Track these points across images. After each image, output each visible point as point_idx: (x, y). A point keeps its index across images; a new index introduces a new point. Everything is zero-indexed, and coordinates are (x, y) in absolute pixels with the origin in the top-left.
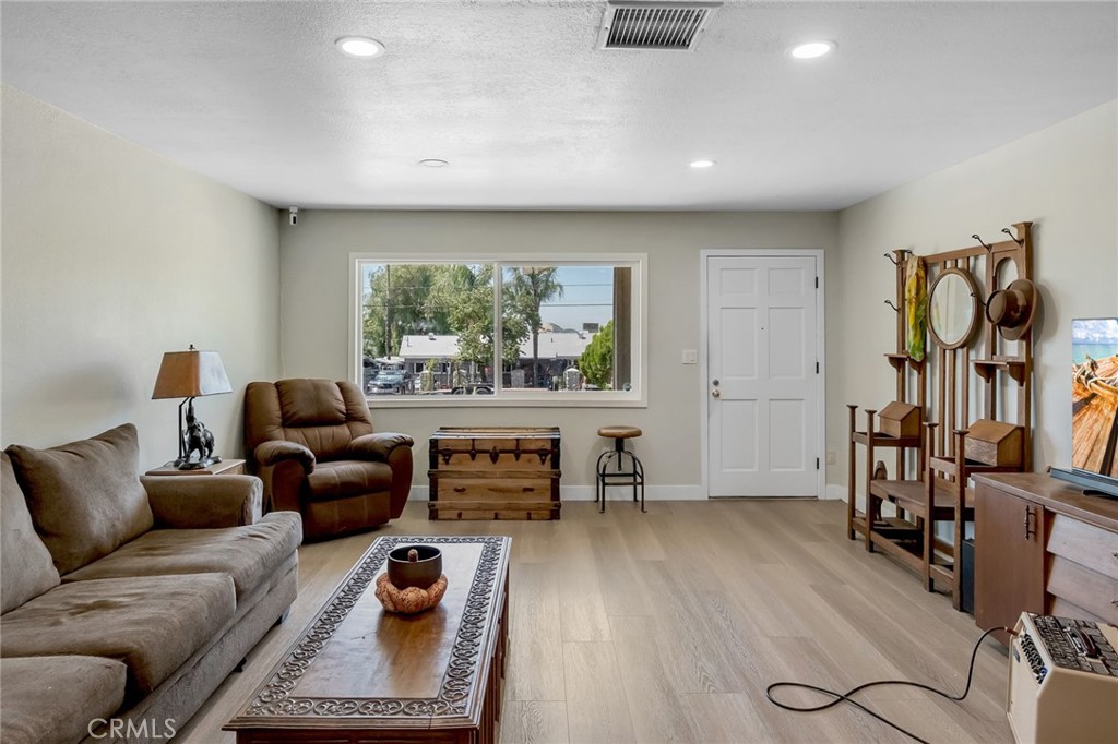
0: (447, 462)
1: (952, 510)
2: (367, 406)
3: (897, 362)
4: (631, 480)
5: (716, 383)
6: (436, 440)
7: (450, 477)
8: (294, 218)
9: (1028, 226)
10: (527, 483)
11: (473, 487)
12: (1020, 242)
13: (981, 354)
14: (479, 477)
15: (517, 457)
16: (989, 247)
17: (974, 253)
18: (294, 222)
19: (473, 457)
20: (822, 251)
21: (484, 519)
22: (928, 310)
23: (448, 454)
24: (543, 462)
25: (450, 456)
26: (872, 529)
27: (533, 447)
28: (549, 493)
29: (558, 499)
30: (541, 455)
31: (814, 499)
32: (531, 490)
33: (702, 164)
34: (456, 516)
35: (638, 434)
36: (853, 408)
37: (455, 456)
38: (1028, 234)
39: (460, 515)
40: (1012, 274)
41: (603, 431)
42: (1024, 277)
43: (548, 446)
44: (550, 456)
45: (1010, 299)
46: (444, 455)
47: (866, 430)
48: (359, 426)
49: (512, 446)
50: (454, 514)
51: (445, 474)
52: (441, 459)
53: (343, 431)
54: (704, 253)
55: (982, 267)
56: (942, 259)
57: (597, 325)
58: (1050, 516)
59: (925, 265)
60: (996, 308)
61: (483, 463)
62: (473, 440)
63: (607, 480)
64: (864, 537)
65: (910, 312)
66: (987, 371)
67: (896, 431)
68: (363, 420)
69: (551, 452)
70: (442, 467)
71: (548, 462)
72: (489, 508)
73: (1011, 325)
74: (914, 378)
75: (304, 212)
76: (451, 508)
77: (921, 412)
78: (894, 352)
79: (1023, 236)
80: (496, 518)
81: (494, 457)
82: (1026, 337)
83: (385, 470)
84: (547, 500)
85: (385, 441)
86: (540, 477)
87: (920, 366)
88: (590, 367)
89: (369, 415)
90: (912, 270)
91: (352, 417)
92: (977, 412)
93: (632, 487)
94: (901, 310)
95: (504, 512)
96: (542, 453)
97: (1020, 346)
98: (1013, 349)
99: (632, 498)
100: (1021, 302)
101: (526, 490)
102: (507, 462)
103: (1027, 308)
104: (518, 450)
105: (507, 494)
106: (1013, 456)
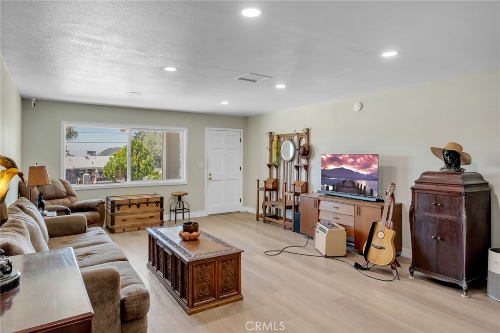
0: (119, 209)
1: (292, 206)
2: (74, 190)
3: (270, 166)
4: (182, 211)
5: (210, 175)
6: (114, 201)
7: (120, 215)
8: (34, 104)
9: (308, 129)
10: (151, 215)
11: (129, 218)
12: (306, 134)
13: (295, 163)
14: (132, 214)
15: (147, 205)
16: (298, 134)
17: (293, 135)
18: (34, 105)
19: (130, 206)
20: (242, 130)
21: (134, 230)
22: (280, 150)
23: (119, 206)
24: (157, 206)
25: (120, 207)
26: (265, 216)
27: (153, 201)
28: (159, 218)
29: (163, 220)
30: (156, 204)
31: (239, 212)
32: (153, 217)
33: (225, 103)
34: (122, 231)
35: (187, 194)
36: (258, 180)
37: (122, 207)
38: (308, 132)
39: (124, 230)
40: (304, 142)
41: (174, 194)
42: (307, 143)
43: (159, 200)
44: (160, 203)
45: (305, 148)
46: (117, 207)
47: (263, 187)
48: (73, 198)
49: (145, 201)
50: (121, 230)
51: (119, 214)
52: (116, 208)
53: (67, 200)
54: (207, 129)
55: (295, 139)
56: (284, 136)
57: (95, 152)
58: (319, 201)
59: (279, 137)
60: (301, 150)
61: (134, 208)
62: (130, 200)
63: (177, 211)
64: (262, 219)
65: (274, 152)
66: (297, 167)
67: (270, 186)
68: (74, 196)
69: (160, 202)
70: (116, 211)
71: (159, 206)
72: (136, 226)
73: (305, 155)
74: (275, 170)
75: (39, 101)
76: (120, 228)
77: (277, 181)
78: (268, 163)
79: (307, 132)
80: (139, 230)
81: (138, 206)
82: (308, 159)
83: (96, 214)
84: (159, 220)
85: (94, 202)
86: (156, 212)
87: (277, 167)
88: (109, 173)
89: (75, 193)
90: (275, 139)
91: (69, 194)
92: (294, 179)
93: (182, 214)
94: (271, 150)
95: (142, 227)
96: (157, 203)
97: (306, 161)
98: (304, 162)
99: (182, 218)
100: (307, 149)
101: (151, 217)
102: (143, 207)
103: (308, 151)
104: (147, 202)
105: (143, 220)
106: (304, 190)
